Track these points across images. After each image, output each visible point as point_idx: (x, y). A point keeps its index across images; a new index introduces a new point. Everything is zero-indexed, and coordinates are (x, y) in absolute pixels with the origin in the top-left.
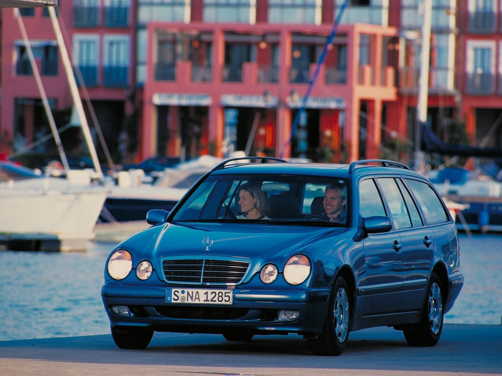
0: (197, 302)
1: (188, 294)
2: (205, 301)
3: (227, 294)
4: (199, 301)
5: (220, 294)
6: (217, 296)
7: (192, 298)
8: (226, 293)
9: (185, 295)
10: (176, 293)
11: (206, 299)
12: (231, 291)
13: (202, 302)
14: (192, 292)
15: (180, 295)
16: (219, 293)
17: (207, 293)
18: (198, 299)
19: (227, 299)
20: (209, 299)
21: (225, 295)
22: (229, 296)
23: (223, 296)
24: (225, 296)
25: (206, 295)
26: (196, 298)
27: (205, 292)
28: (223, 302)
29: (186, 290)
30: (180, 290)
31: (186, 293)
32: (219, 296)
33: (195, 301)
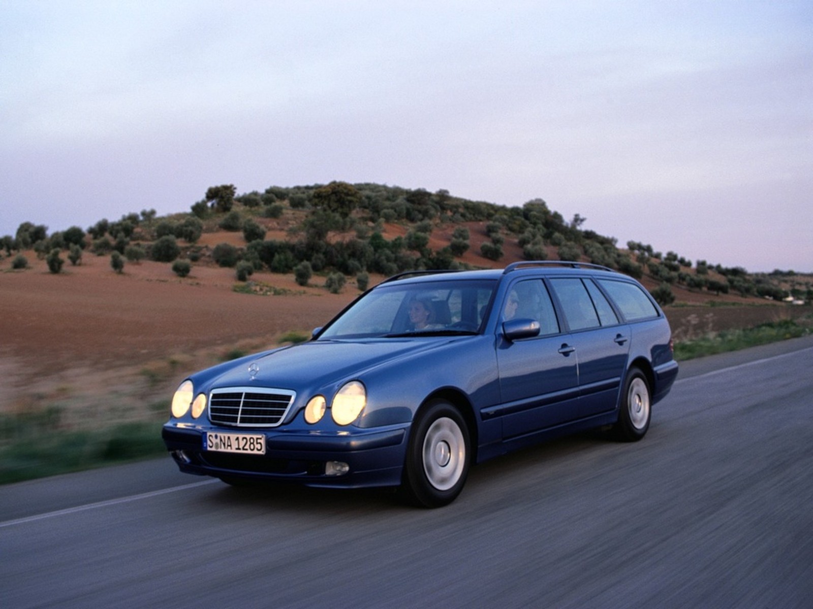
0: (229, 450)
1: (221, 440)
2: (237, 449)
3: (259, 441)
4: (231, 449)
5: (252, 441)
6: (249, 443)
7: (224, 444)
8: (257, 439)
9: (218, 440)
10: (211, 438)
11: (237, 447)
12: (262, 437)
13: (234, 451)
14: (224, 437)
15: (214, 440)
16: (251, 438)
17: (237, 439)
18: (230, 446)
19: (259, 446)
20: (241, 447)
21: (257, 441)
22: (260, 443)
23: (255, 443)
24: (257, 443)
25: (237, 442)
26: (228, 446)
27: (235, 438)
28: (255, 452)
29: (219, 435)
30: (213, 434)
31: (219, 438)
32: (251, 443)
33: (227, 448)
